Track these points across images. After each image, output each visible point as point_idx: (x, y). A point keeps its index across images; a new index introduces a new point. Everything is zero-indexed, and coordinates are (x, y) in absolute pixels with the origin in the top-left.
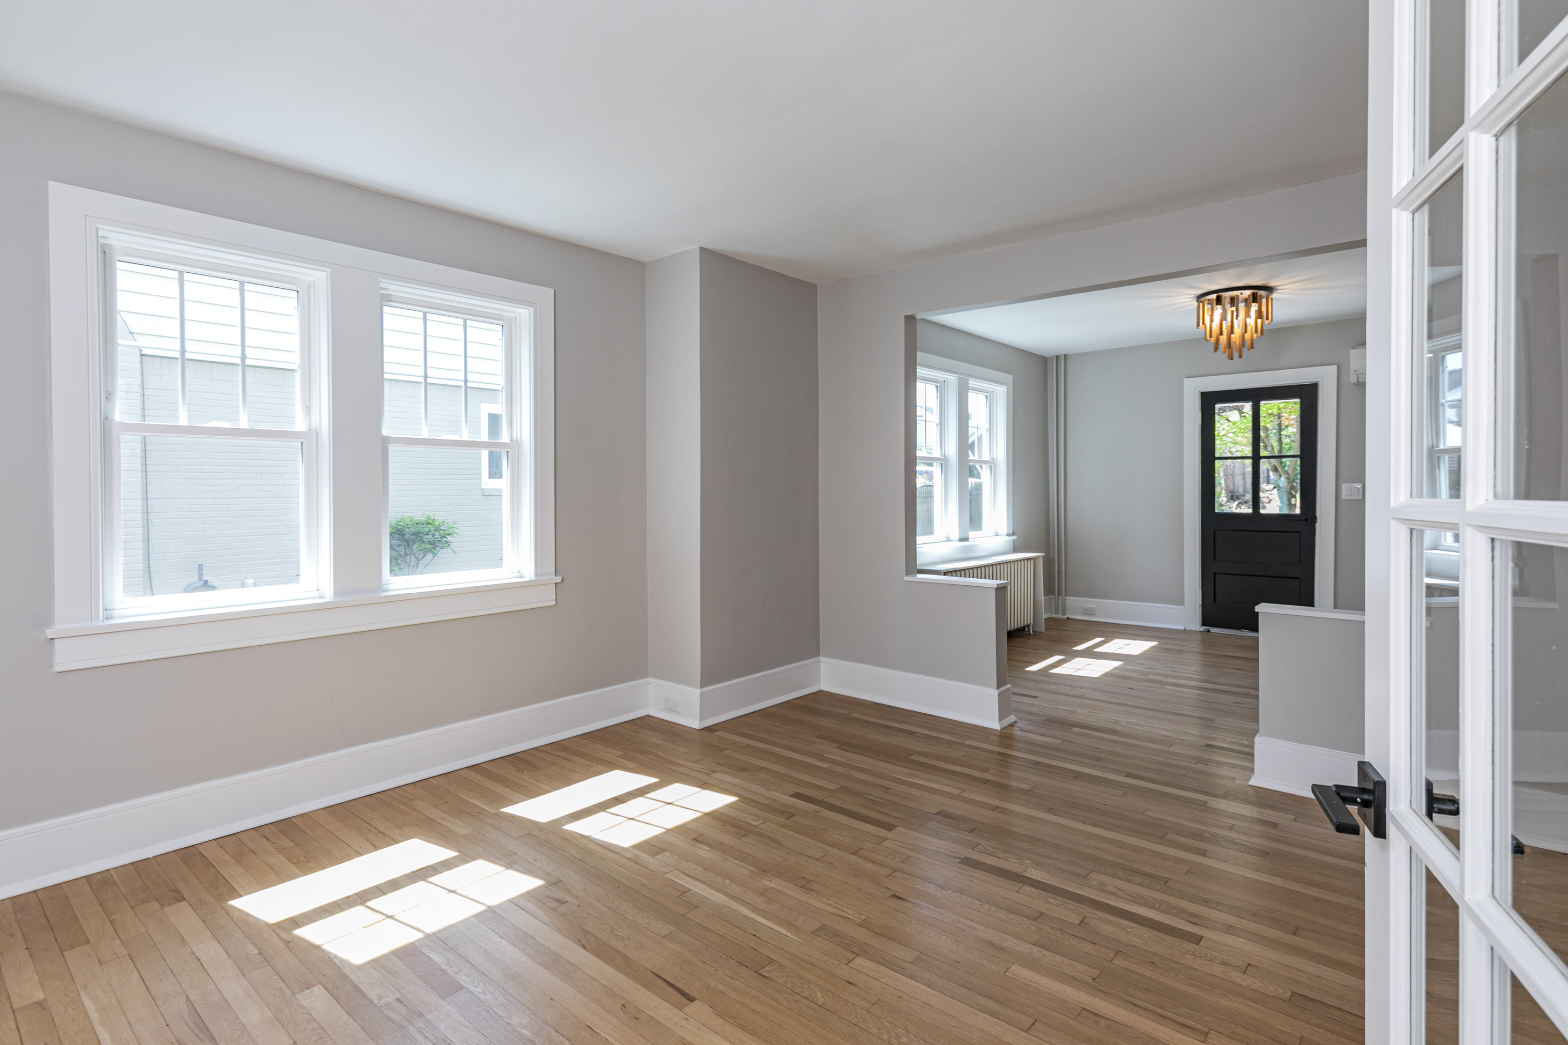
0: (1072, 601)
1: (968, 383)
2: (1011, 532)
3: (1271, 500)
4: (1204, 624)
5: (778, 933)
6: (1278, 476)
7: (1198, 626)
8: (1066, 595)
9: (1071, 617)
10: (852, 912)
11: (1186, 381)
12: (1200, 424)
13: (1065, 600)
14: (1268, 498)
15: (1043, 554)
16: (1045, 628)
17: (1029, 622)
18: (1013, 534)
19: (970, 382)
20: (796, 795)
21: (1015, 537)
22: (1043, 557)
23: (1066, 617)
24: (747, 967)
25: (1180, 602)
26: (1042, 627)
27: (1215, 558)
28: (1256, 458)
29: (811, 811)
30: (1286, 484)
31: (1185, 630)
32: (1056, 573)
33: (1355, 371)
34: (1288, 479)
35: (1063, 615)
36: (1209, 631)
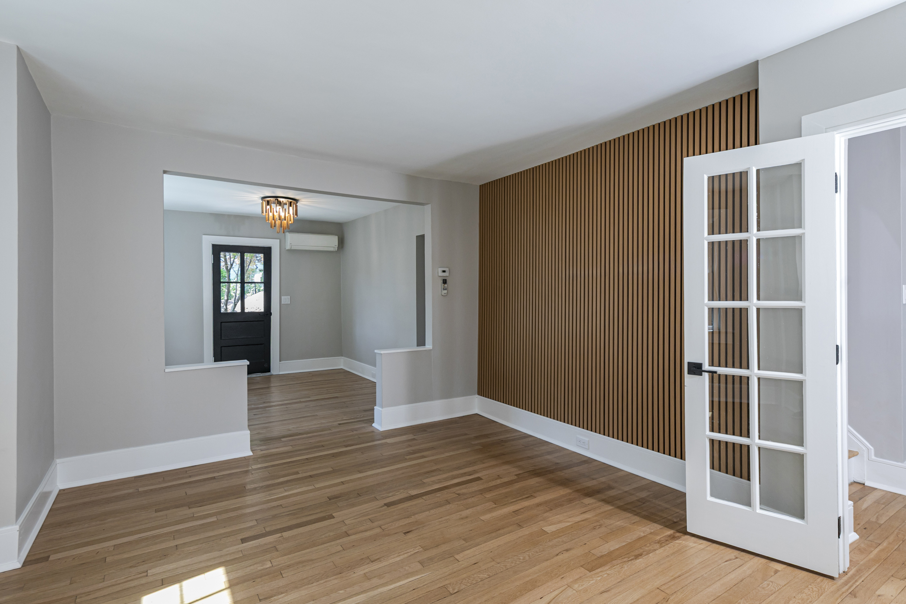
5: (417, 580)
10: (412, 550)
11: (204, 237)
12: (213, 262)
14: (248, 303)
20: (243, 541)
24: (445, 597)
27: (221, 338)
28: (243, 283)
29: (277, 539)
33: (291, 244)
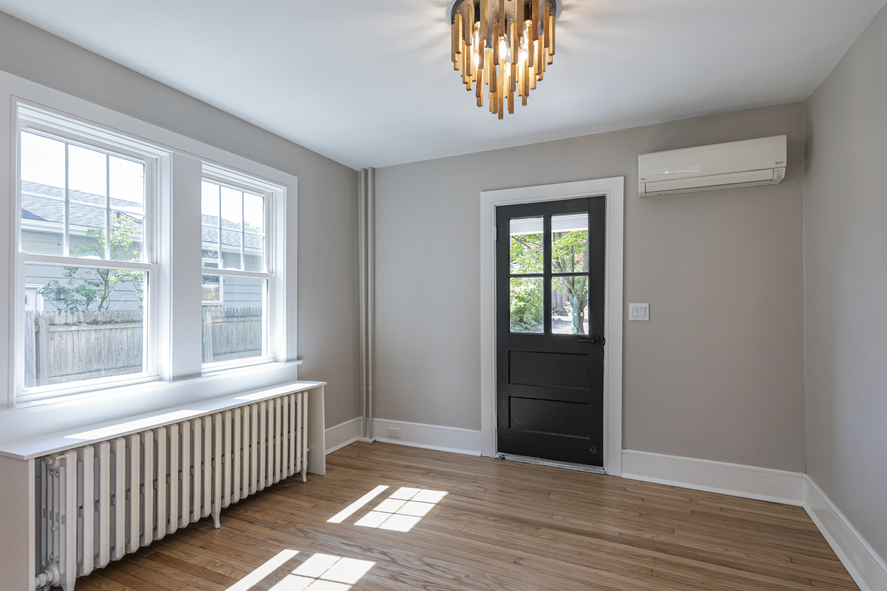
0: (379, 422)
1: (201, 168)
2: (295, 356)
3: (570, 311)
4: (500, 450)
6: (572, 296)
7: (494, 453)
8: (373, 417)
9: (379, 439)
11: (482, 194)
12: (495, 240)
13: (372, 421)
14: (568, 309)
15: (325, 383)
16: (327, 469)
17: (299, 469)
18: (299, 358)
19: (203, 166)
21: (300, 362)
22: (325, 386)
23: (372, 440)
25: (478, 426)
26: (322, 468)
27: (509, 382)
28: (548, 275)
30: (577, 302)
31: (482, 456)
32: (364, 394)
33: (643, 179)
34: (578, 298)
35: (370, 439)
36: (504, 458)
